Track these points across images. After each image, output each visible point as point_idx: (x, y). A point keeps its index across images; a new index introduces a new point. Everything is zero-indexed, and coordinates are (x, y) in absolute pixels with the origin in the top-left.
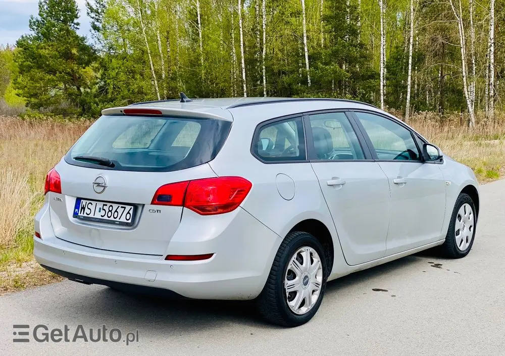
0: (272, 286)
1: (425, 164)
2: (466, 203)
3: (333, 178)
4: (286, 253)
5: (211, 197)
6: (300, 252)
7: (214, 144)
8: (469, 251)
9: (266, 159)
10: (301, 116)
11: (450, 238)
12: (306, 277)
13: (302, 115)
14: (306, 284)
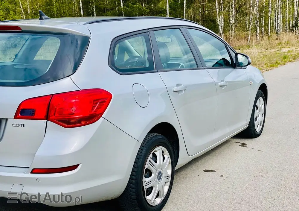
0: (133, 186)
1: (236, 69)
2: (260, 97)
3: (178, 85)
4: (143, 154)
5: (74, 109)
6: (154, 152)
7: (75, 60)
8: (261, 132)
9: (123, 71)
10: (148, 32)
11: (251, 124)
12: (160, 172)
13: (148, 30)
14: (159, 179)
